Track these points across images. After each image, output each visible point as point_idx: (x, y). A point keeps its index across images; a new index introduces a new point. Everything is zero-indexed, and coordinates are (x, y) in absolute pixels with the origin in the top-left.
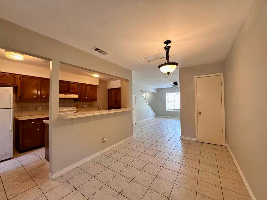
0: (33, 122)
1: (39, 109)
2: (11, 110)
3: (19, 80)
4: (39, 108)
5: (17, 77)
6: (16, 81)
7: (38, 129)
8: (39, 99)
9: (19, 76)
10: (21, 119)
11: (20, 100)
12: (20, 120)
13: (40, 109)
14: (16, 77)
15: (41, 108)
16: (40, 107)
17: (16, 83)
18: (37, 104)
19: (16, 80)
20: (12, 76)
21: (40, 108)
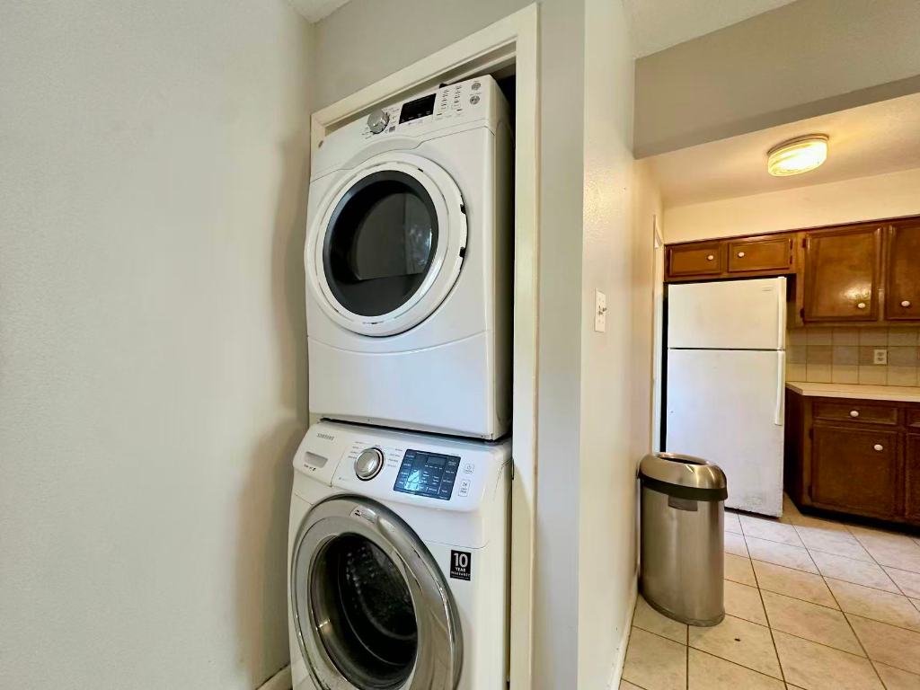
0: (854, 413)
1: (876, 362)
2: (777, 354)
3: (803, 249)
4: (876, 357)
5: (794, 241)
6: (791, 257)
7: (878, 447)
8: (881, 316)
9: (801, 235)
10: (808, 390)
11: (805, 322)
12: (805, 394)
13: (880, 359)
14: (792, 242)
15: (884, 356)
16: (884, 351)
17: (791, 263)
18: (867, 339)
19: (793, 253)
20: (780, 241)
21: (880, 354)
